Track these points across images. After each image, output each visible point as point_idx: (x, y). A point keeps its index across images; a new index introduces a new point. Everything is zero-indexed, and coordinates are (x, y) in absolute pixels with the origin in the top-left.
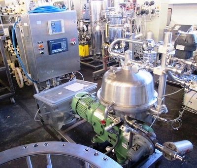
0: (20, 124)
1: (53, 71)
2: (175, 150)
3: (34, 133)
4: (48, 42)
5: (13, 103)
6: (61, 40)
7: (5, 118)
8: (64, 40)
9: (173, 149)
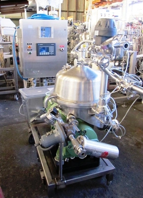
0: (12, 116)
1: (39, 71)
2: (82, 143)
3: (19, 124)
4: (37, 44)
5: (16, 100)
6: (50, 44)
7: (4, 109)
8: (53, 45)
9: (80, 142)
